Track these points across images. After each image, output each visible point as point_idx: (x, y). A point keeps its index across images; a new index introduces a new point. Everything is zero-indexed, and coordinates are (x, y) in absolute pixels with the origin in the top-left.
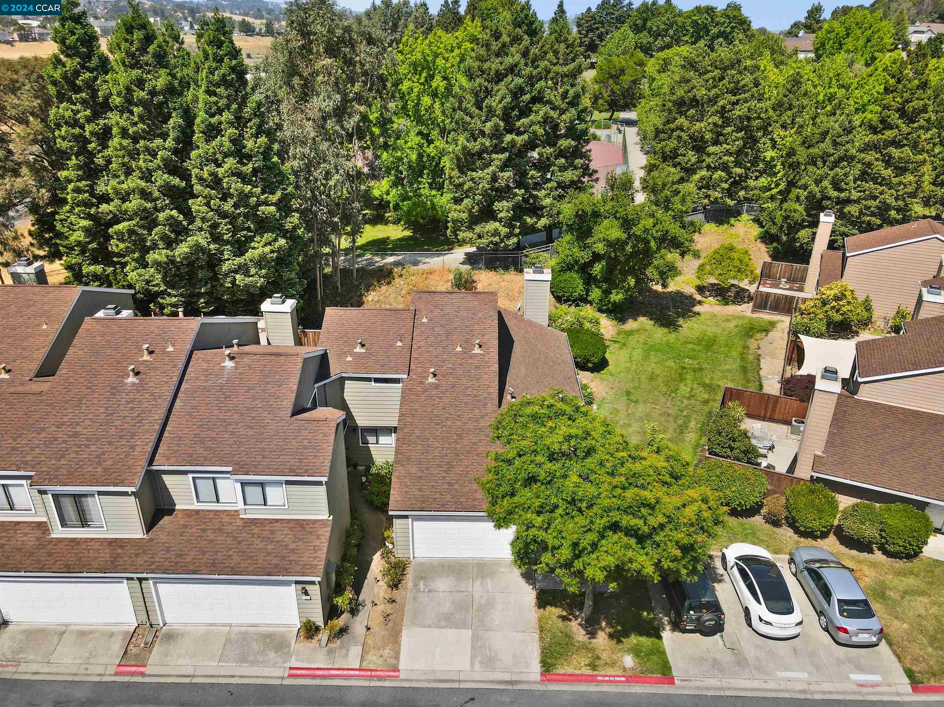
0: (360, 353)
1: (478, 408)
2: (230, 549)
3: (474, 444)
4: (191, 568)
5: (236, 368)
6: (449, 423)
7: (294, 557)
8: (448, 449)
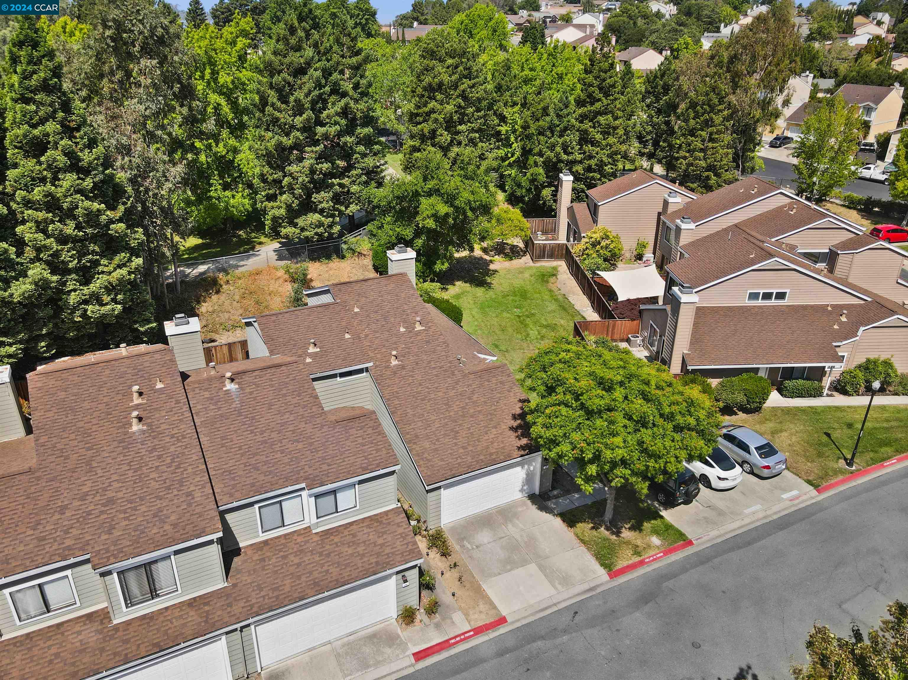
0: (316, 353)
1: (449, 377)
2: (322, 566)
3: (464, 408)
4: (296, 595)
5: (241, 389)
6: (432, 396)
7: (388, 550)
8: (445, 418)
